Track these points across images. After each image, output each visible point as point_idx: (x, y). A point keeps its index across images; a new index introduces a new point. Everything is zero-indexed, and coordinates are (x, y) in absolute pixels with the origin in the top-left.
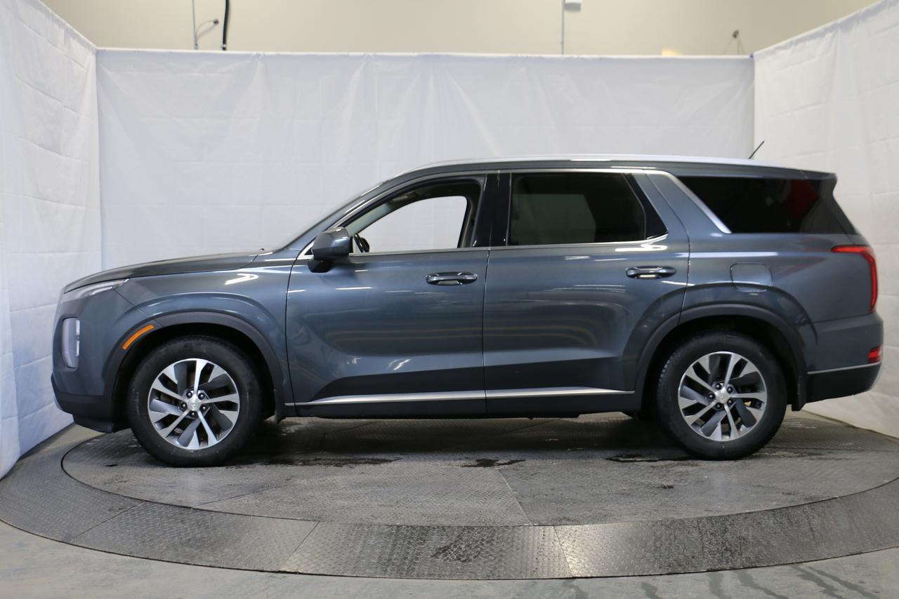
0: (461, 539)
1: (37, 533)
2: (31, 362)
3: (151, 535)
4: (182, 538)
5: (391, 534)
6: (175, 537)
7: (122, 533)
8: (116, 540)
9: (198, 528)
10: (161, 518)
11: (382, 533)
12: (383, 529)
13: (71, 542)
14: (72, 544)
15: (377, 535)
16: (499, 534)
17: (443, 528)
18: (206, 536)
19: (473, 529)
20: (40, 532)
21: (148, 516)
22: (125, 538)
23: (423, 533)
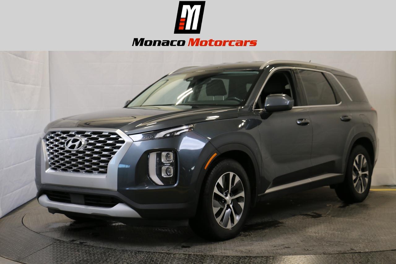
0: (222, 262)
1: (4, 257)
2: (9, 166)
3: (62, 258)
4: (76, 260)
5: (185, 259)
6: (73, 259)
7: (47, 257)
8: (43, 260)
9: (86, 254)
10: (68, 249)
11: (180, 258)
12: (181, 256)
13: (20, 261)
14: (20, 263)
15: (178, 259)
16: (242, 260)
17: (213, 256)
18: (89, 259)
19: (229, 257)
20: (6, 256)
21: (61, 248)
22: (48, 259)
23: (202, 259)
